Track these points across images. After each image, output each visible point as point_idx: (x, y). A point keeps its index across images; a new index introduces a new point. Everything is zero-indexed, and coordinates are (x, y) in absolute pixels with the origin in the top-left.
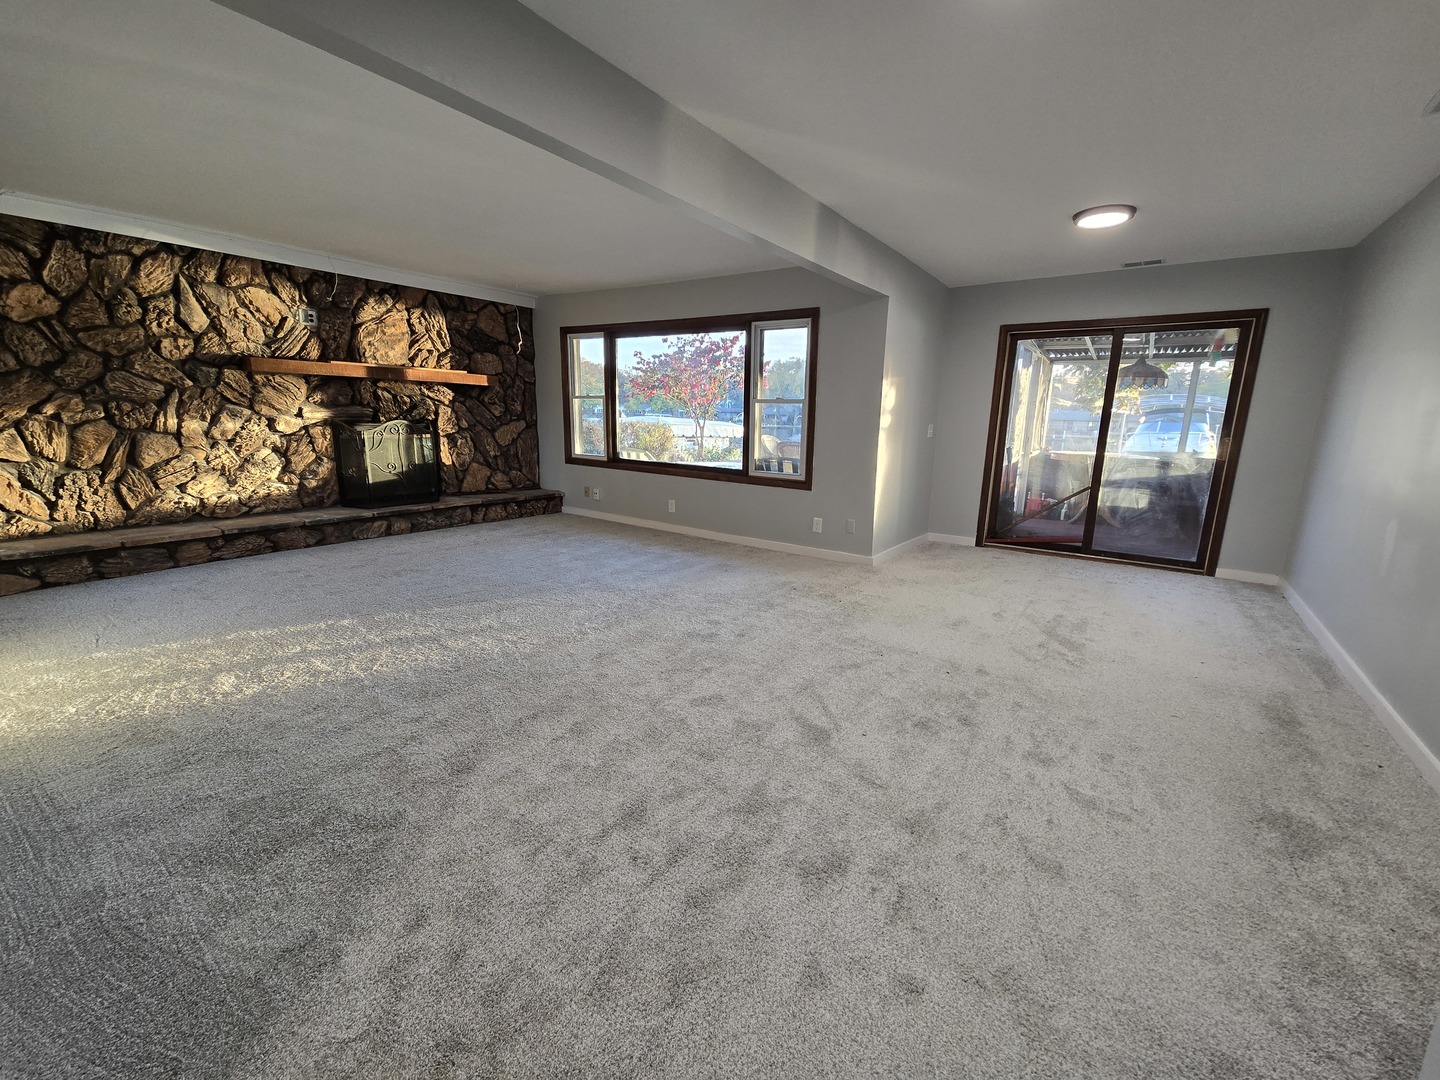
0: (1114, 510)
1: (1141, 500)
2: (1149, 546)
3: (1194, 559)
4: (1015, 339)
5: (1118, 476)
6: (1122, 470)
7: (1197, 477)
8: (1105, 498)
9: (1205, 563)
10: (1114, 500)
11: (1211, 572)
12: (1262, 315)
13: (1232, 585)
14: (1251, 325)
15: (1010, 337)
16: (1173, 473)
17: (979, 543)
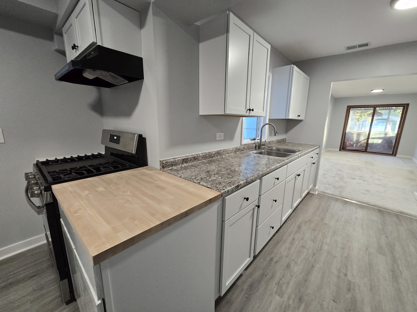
0: (373, 144)
1: (380, 141)
2: (381, 151)
3: (391, 153)
4: (350, 108)
5: (374, 137)
6: (375, 135)
7: (393, 137)
8: (370, 141)
9: (394, 154)
10: (373, 141)
11: (395, 156)
12: (408, 105)
13: (400, 158)
14: (405, 107)
15: (349, 108)
16: (388, 136)
17: (340, 150)
